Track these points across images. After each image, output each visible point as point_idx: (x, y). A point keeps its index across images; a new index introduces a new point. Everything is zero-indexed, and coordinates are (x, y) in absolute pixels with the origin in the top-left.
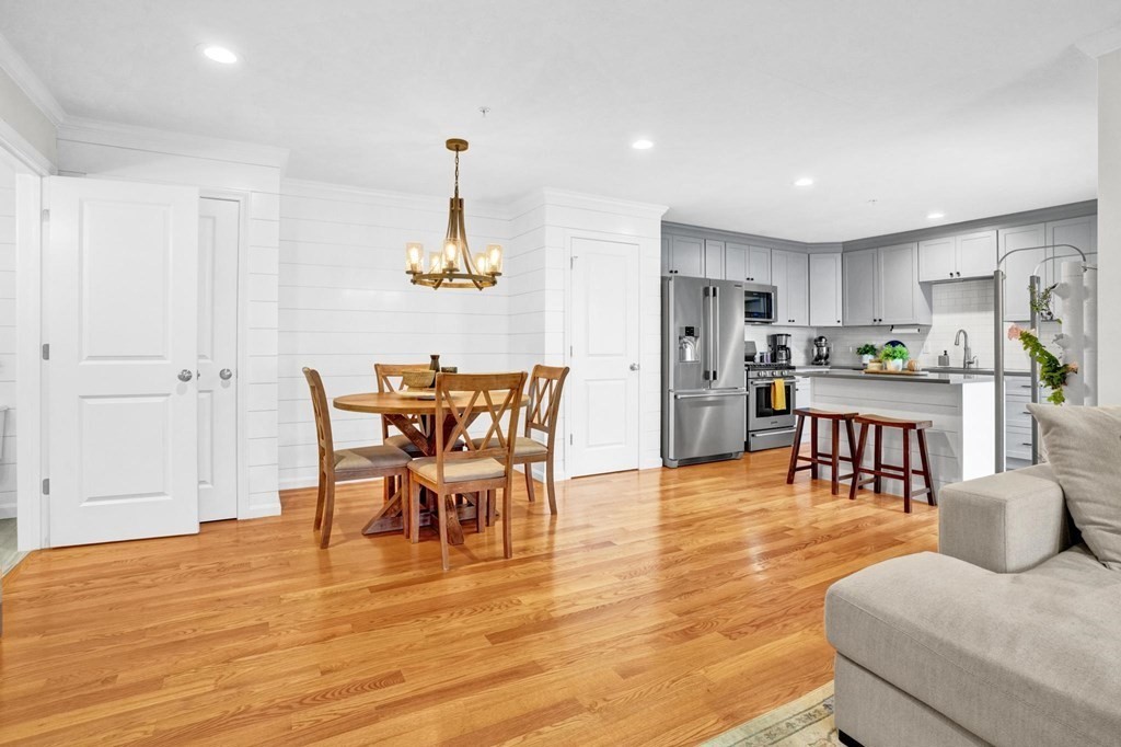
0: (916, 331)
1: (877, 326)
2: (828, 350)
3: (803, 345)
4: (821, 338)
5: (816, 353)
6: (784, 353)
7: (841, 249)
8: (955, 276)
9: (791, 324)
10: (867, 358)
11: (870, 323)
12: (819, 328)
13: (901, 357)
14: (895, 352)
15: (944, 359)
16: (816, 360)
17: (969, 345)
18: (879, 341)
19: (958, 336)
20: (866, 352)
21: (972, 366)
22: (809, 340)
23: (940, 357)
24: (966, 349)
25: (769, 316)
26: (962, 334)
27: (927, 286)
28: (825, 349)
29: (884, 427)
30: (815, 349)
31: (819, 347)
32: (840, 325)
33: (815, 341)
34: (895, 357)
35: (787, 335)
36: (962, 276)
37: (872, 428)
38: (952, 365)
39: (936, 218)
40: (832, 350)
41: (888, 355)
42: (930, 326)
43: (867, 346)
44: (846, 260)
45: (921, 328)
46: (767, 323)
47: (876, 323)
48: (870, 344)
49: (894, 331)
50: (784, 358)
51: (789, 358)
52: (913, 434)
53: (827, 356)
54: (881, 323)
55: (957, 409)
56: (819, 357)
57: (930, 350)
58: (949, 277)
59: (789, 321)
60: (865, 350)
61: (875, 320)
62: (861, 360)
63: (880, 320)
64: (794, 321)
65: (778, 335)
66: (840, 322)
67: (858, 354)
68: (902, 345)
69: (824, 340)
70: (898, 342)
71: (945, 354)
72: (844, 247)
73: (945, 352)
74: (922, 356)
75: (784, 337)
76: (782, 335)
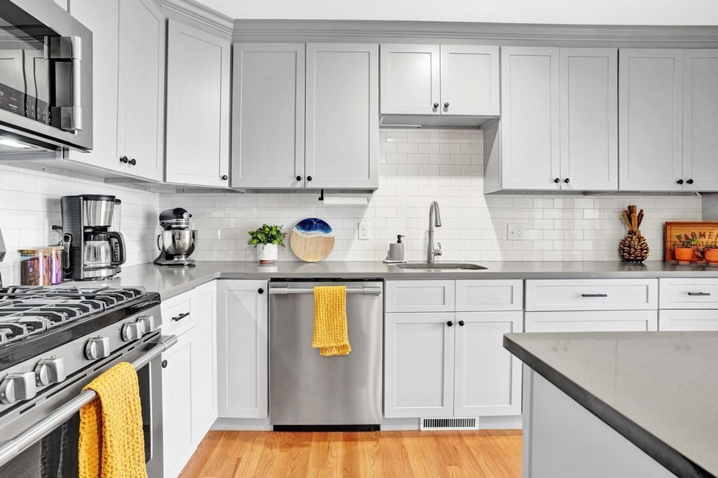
0: (361, 201)
1: (301, 189)
2: (193, 235)
4: (177, 213)
5: (168, 243)
6: (104, 247)
9: (126, 169)
11: (289, 183)
15: (397, 249)
16: (167, 256)
20: (270, 239)
28: (187, 234)
30: (169, 235)
31: (176, 230)
32: (225, 184)
35: (112, 199)
47: (299, 185)
49: (328, 200)
50: (105, 260)
53: (192, 249)
54: (310, 185)
56: (174, 251)
59: (124, 160)
60: (267, 235)
61: (299, 179)
62: (256, 255)
63: (309, 179)
64: (133, 162)
65: (86, 198)
66: (224, 178)
67: (250, 243)
68: (324, 226)
69: (185, 215)
70: (321, 222)
71: (399, 242)
72: (235, 30)
73: (399, 237)
74: (356, 244)
75: (104, 202)
76: (97, 198)
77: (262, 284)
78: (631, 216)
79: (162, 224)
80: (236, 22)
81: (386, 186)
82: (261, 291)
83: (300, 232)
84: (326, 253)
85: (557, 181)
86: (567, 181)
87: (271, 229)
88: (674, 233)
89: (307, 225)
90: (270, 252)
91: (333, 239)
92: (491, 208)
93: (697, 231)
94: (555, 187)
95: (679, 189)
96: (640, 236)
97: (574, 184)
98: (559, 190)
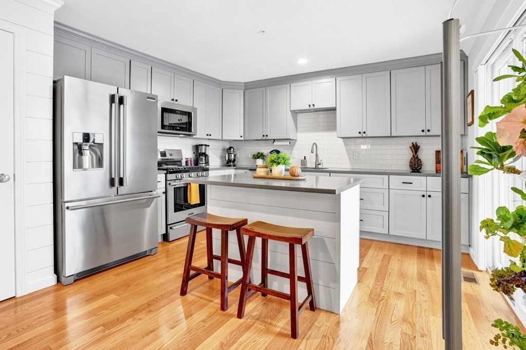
0: (288, 143)
1: (265, 139)
2: (235, 156)
3: (219, 152)
4: (230, 148)
5: (227, 158)
6: (204, 158)
7: (243, 88)
8: (312, 107)
9: (209, 137)
10: (260, 162)
11: (261, 138)
12: (230, 141)
13: (284, 163)
14: (279, 158)
15: (304, 162)
16: (228, 163)
17: (318, 153)
18: (266, 150)
19: (313, 147)
21: (320, 166)
22: (224, 150)
23: (301, 160)
24: (317, 155)
25: (190, 130)
26: (315, 145)
27: (295, 113)
28: (233, 155)
29: (269, 241)
30: (227, 156)
31: (229, 154)
32: (242, 139)
33: (227, 150)
34: (279, 163)
35: (206, 145)
36: (316, 107)
37: (258, 241)
38: (309, 165)
39: (303, 64)
40: (238, 156)
41: (273, 161)
42: (296, 140)
43: (259, 153)
44: (247, 94)
45: (291, 141)
46: (190, 135)
47: (264, 138)
48: (261, 152)
49: (275, 143)
50: (204, 162)
51: (207, 163)
52: (298, 249)
53: (234, 160)
54: (268, 138)
55: (335, 216)
56: (229, 161)
57: (296, 156)
58: (308, 108)
59: (207, 135)
60: (258, 156)
61: (264, 136)
62: (255, 163)
63: (267, 136)
64: (210, 135)
65: (200, 145)
66: (242, 137)
67: (253, 159)
69: (232, 149)
71: (305, 159)
72: (245, 86)
73: (305, 157)
74: (292, 160)
75: (204, 146)
76: (202, 145)
78: (415, 148)
80: (245, 83)
85: (360, 133)
86: (364, 133)
92: (345, 145)
94: (360, 135)
95: (423, 134)
96: (417, 158)
97: (369, 134)
98: (363, 136)
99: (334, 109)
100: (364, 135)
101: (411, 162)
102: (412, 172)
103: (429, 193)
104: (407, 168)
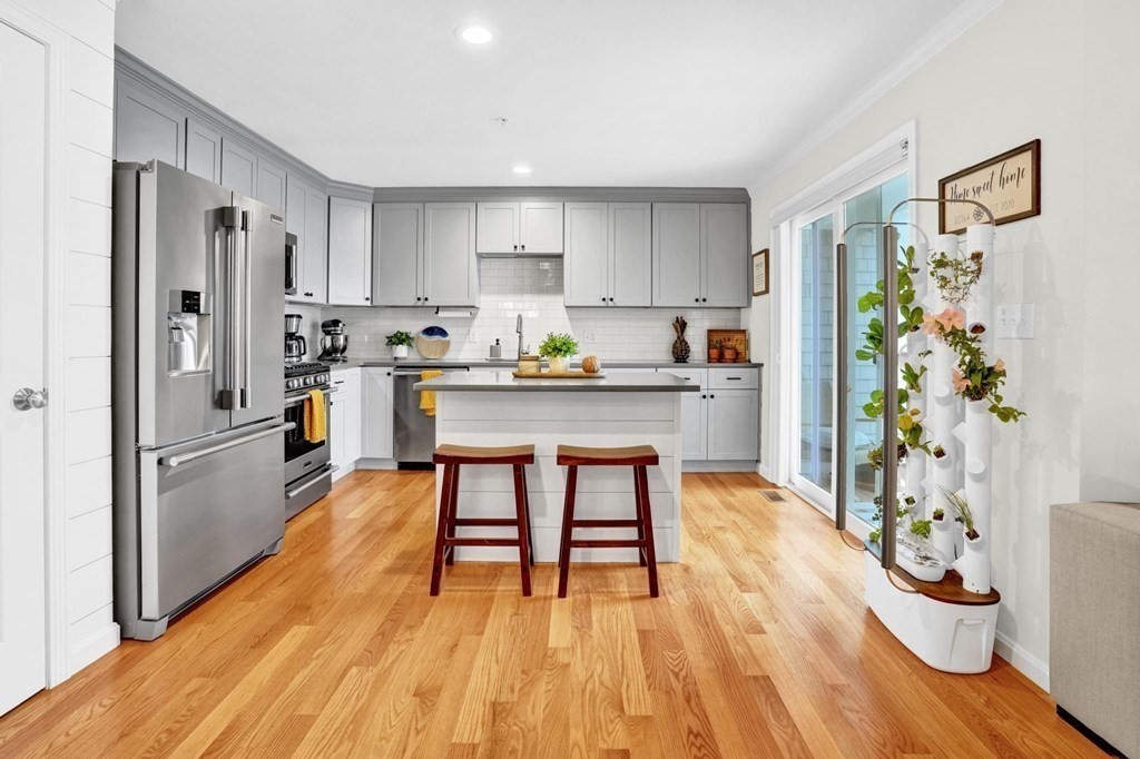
0: (468, 314)
1: (421, 306)
2: (346, 339)
5: (328, 344)
6: (294, 345)
7: (372, 199)
8: (519, 250)
9: (308, 299)
11: (413, 302)
12: (337, 307)
15: (496, 350)
16: (329, 353)
18: (416, 327)
20: (401, 342)
23: (491, 347)
24: (520, 337)
25: (289, 285)
26: (519, 320)
28: (342, 338)
31: (334, 336)
32: (368, 303)
35: (299, 317)
36: (527, 251)
38: (504, 356)
39: (522, 173)
40: (353, 339)
42: (479, 308)
44: (378, 213)
47: (420, 303)
48: (404, 330)
49: (441, 314)
53: (345, 348)
54: (427, 304)
57: (477, 340)
58: (512, 250)
59: (307, 294)
60: (399, 339)
61: (419, 299)
62: (392, 354)
63: (426, 299)
64: (311, 295)
66: (367, 299)
67: (387, 344)
68: (443, 333)
69: (340, 325)
70: (441, 329)
71: (497, 344)
72: (375, 194)
73: (497, 340)
74: (467, 346)
76: (292, 316)
77: (391, 369)
78: (681, 325)
79: (324, 331)
80: (376, 189)
81: (485, 302)
82: (389, 374)
83: (424, 337)
84: (444, 352)
85: (603, 300)
86: (612, 299)
87: (402, 334)
88: (716, 338)
89: (430, 331)
90: (402, 351)
91: (448, 342)
92: (571, 319)
93: (727, 336)
94: (603, 304)
95: (697, 304)
96: (684, 340)
97: (618, 302)
98: (608, 305)
99: (560, 256)
100: (611, 304)
101: (674, 347)
102: (677, 362)
103: (711, 393)
104: (669, 357)
